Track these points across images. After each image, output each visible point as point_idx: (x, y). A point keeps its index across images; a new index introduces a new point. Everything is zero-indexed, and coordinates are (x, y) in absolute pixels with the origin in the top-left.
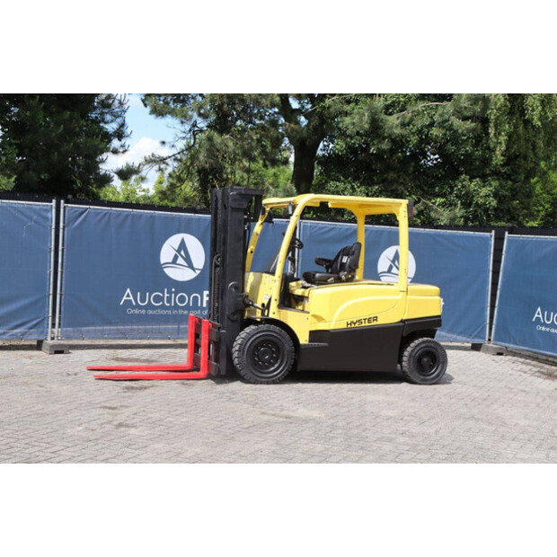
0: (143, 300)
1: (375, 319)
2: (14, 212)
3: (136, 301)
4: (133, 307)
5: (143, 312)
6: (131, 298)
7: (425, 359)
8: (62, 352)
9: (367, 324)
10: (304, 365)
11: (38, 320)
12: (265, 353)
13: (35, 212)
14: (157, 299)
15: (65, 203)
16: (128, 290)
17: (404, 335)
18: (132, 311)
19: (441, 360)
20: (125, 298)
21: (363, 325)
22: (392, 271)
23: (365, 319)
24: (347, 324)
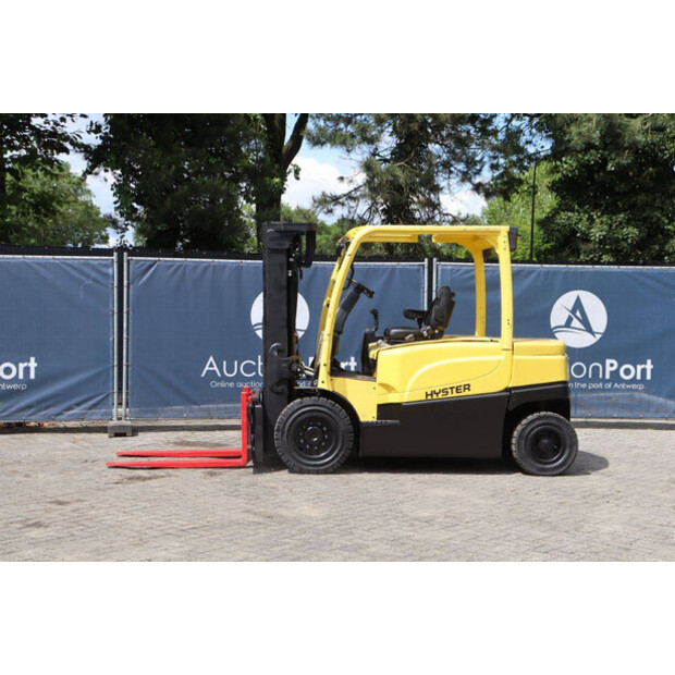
0: (230, 370)
1: (467, 387)
2: (68, 269)
3: (221, 371)
4: (219, 380)
5: (231, 384)
6: (216, 368)
7: (545, 441)
8: (124, 435)
9: (455, 394)
10: (367, 449)
11: (101, 397)
12: (313, 434)
13: (93, 268)
14: (248, 369)
15: (129, 255)
16: (211, 359)
17: (511, 408)
18: (217, 385)
19: (568, 442)
20: (207, 368)
21: (450, 395)
22: (572, 325)
23: (452, 388)
24: (427, 395)
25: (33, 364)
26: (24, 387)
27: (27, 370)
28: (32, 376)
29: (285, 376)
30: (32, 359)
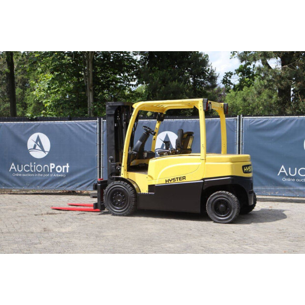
1: (184, 178)
9: (179, 181)
21: (176, 181)
23: (177, 178)
24: (166, 181)
25: (68, 166)
26: (65, 176)
27: (66, 168)
28: (67, 171)
29: (114, 171)
30: (68, 164)
